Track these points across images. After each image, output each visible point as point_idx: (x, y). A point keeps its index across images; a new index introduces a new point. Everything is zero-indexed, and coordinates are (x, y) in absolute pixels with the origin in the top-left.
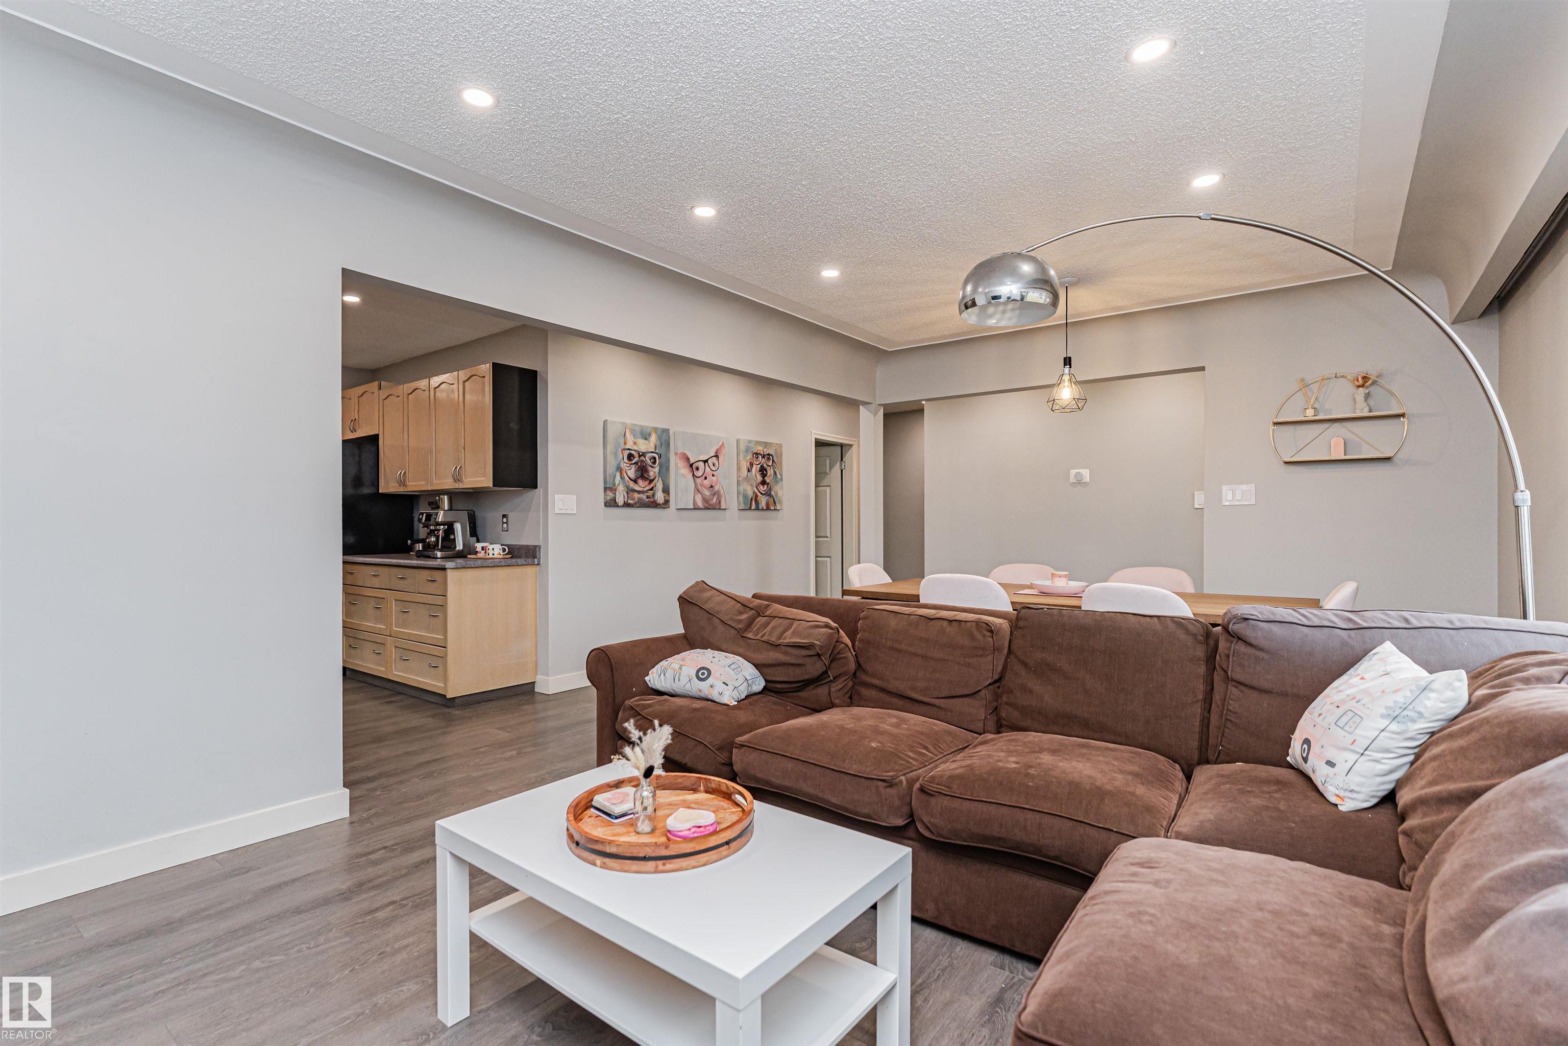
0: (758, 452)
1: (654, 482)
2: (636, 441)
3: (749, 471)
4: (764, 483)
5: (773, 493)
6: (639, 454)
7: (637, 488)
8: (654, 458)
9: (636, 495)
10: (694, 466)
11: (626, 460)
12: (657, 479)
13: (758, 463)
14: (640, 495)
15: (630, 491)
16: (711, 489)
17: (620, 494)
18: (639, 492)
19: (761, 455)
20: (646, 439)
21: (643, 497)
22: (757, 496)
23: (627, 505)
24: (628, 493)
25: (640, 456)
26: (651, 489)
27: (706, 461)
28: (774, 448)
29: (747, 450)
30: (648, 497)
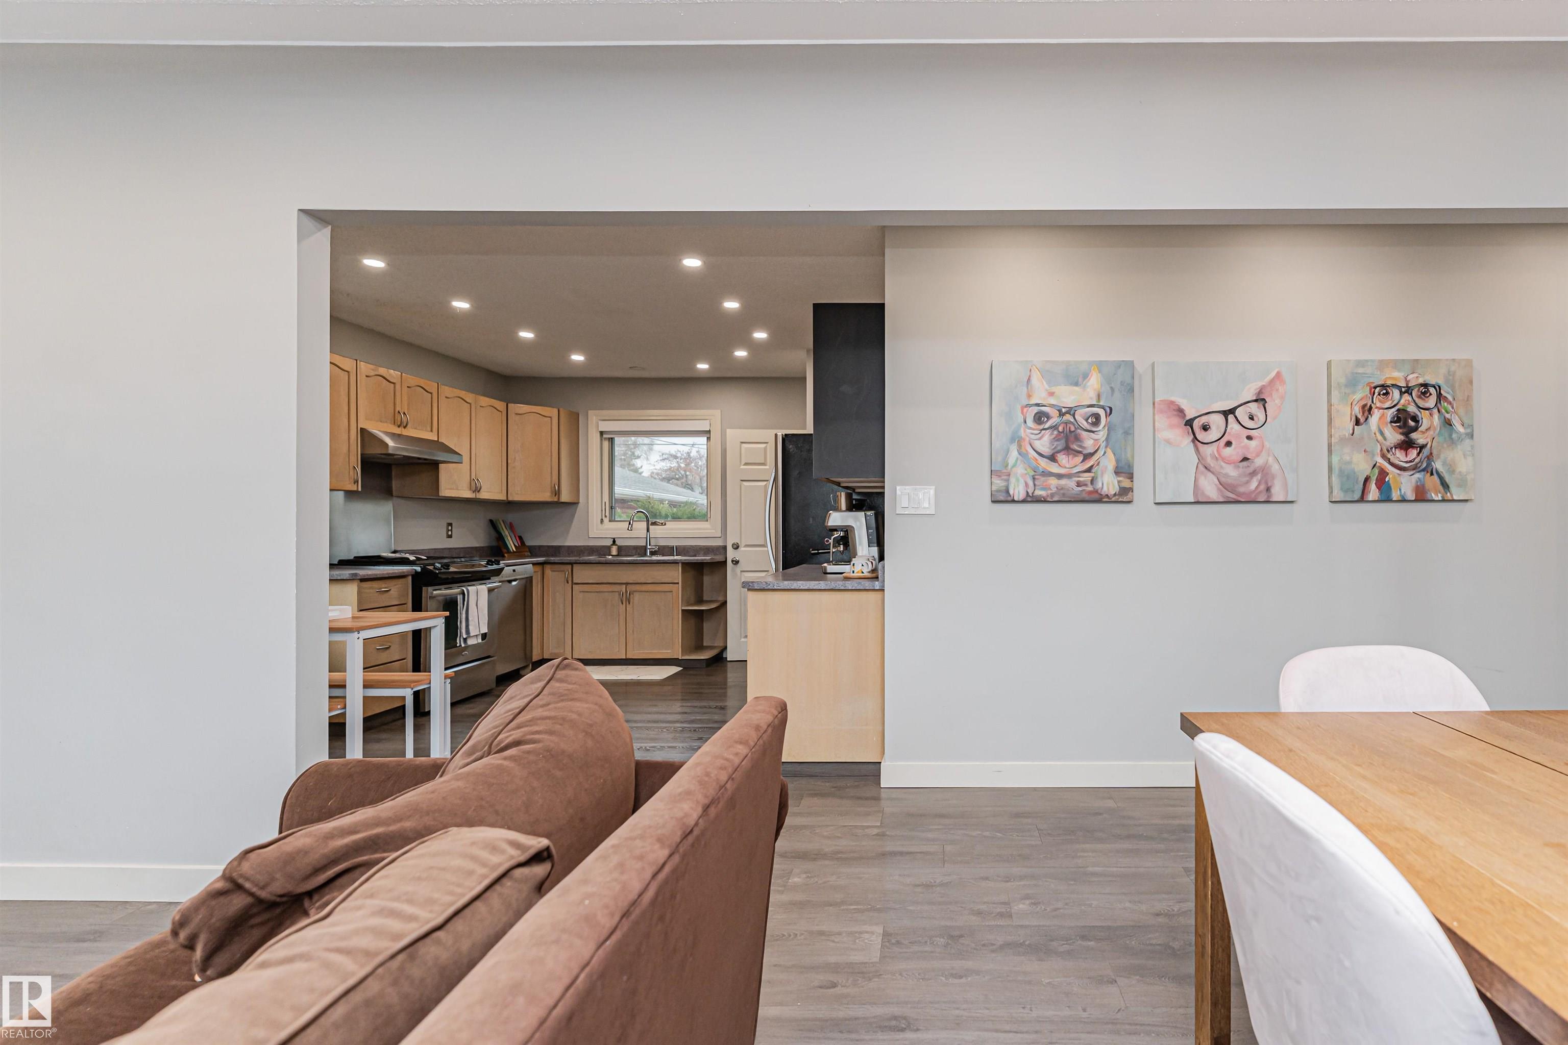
0: (1389, 382)
1: (1095, 457)
2: (1053, 389)
3: (1358, 422)
4: (1407, 445)
5: (1438, 465)
6: (1060, 411)
7: (1054, 468)
8: (1097, 417)
9: (1053, 482)
10: (1197, 424)
11: (1030, 422)
12: (1101, 452)
13: (1387, 405)
14: (1063, 482)
15: (1039, 475)
16: (1245, 463)
17: (1018, 480)
18: (1059, 476)
19: (1399, 388)
20: (1076, 384)
21: (1070, 484)
22: (1383, 473)
23: (1031, 499)
24: (1034, 479)
25: (1061, 414)
26: (1089, 470)
27: (1226, 413)
28: (1443, 371)
29: (1352, 382)
30: (1079, 484)
